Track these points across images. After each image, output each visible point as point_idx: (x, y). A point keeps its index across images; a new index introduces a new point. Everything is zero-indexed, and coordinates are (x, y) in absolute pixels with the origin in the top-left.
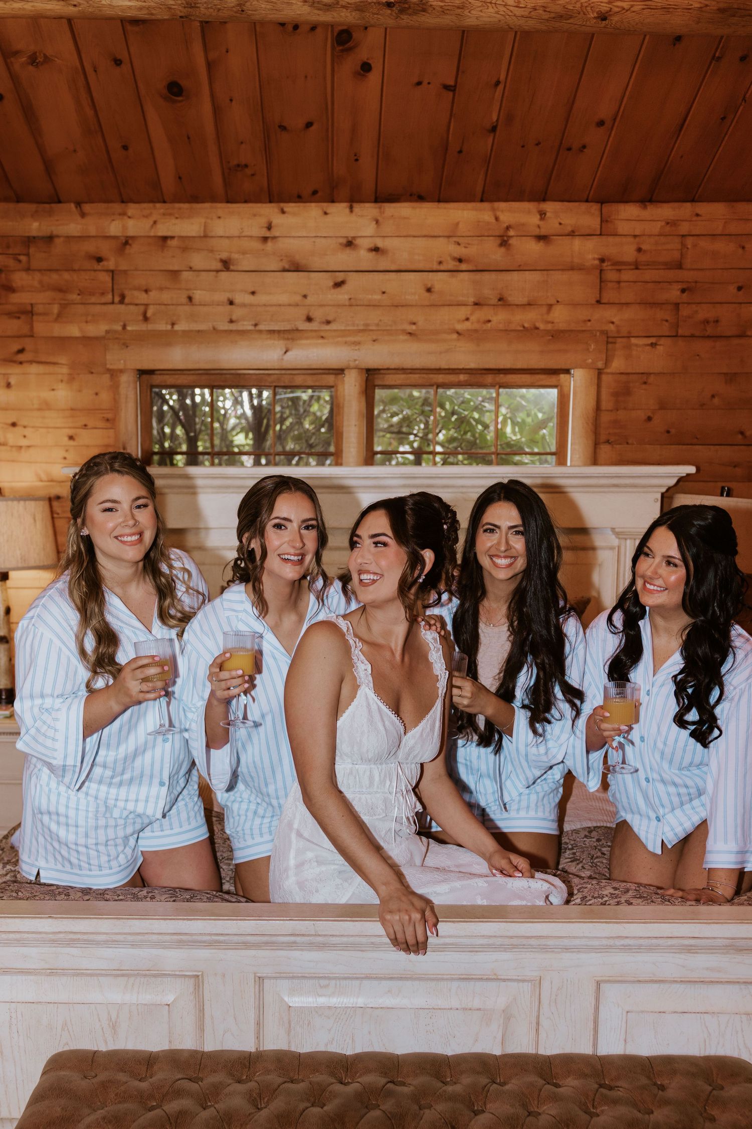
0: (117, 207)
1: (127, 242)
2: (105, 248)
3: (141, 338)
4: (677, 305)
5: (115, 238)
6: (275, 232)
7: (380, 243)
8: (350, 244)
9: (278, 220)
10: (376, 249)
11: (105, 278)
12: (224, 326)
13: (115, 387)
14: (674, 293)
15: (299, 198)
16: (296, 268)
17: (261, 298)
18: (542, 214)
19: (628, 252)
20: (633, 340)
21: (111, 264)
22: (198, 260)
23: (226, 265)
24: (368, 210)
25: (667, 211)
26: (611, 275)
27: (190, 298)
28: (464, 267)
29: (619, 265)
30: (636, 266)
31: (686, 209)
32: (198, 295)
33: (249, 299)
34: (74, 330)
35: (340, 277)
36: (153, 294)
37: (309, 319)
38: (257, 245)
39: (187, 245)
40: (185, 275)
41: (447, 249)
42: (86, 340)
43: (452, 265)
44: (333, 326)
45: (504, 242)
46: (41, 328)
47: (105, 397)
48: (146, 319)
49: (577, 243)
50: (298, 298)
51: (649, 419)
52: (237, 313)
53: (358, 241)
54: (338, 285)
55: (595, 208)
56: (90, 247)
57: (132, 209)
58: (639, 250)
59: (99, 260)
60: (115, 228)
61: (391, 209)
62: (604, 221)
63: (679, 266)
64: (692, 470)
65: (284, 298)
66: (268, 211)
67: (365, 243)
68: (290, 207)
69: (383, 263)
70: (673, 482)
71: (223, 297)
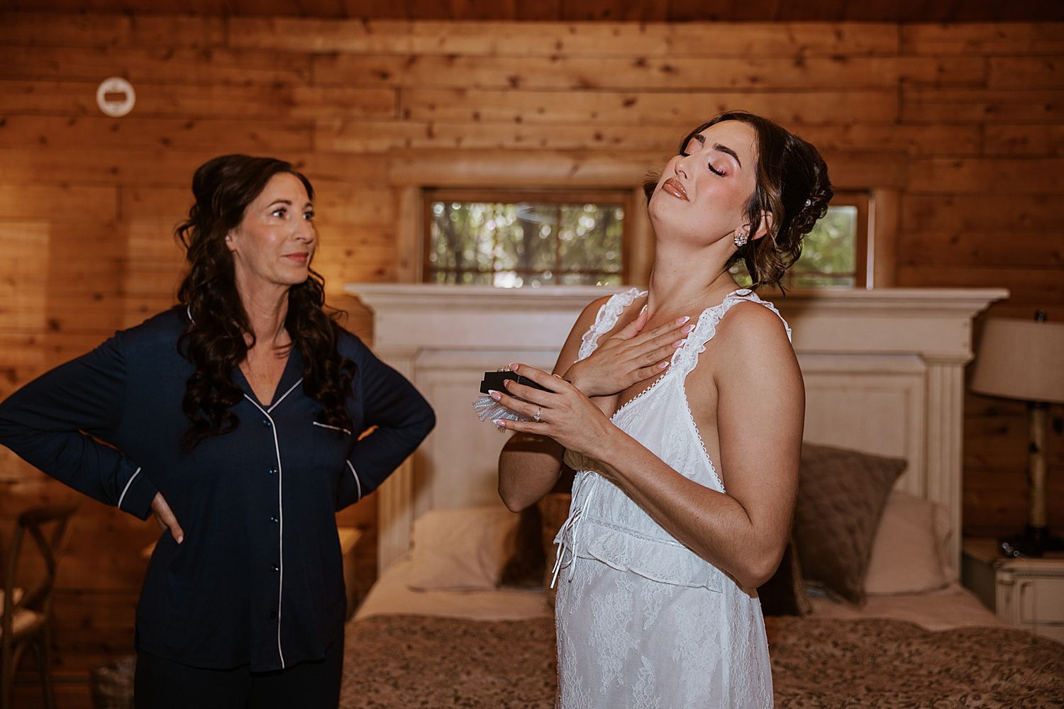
0: (404, 25)
1: (412, 60)
2: (391, 65)
3: (426, 154)
4: (981, 126)
5: (401, 55)
6: (565, 51)
7: (672, 62)
8: (641, 63)
9: (568, 39)
10: (667, 69)
11: (390, 95)
12: (510, 143)
13: (396, 203)
14: (978, 113)
15: (590, 18)
16: (586, 85)
17: (550, 116)
18: (839, 35)
19: (928, 71)
20: (937, 161)
21: (397, 79)
22: (485, 76)
23: (514, 82)
24: (658, 31)
25: (968, 31)
26: (912, 94)
27: (476, 117)
28: (758, 86)
29: (920, 85)
30: (938, 85)
31: (989, 29)
32: (485, 111)
33: (537, 117)
34: (355, 145)
35: (630, 96)
36: (440, 112)
37: (598, 137)
38: (546, 64)
39: (474, 62)
40: (472, 94)
41: (739, 69)
42: (368, 156)
43: (745, 84)
44: (622, 145)
45: (799, 61)
46: (322, 143)
47: (386, 213)
48: (430, 134)
49: (875, 64)
50: (586, 116)
51: (954, 240)
52: (524, 130)
53: (650, 61)
54: (629, 103)
55: (893, 28)
56: (376, 63)
57: (419, 26)
58: (941, 70)
59: (384, 75)
60: (401, 45)
61: (683, 29)
62: (904, 40)
63: (982, 85)
64: (1003, 293)
65: (573, 116)
66: (558, 30)
67: (656, 63)
68: (581, 27)
69: (675, 82)
70: (983, 306)
71: (510, 113)
